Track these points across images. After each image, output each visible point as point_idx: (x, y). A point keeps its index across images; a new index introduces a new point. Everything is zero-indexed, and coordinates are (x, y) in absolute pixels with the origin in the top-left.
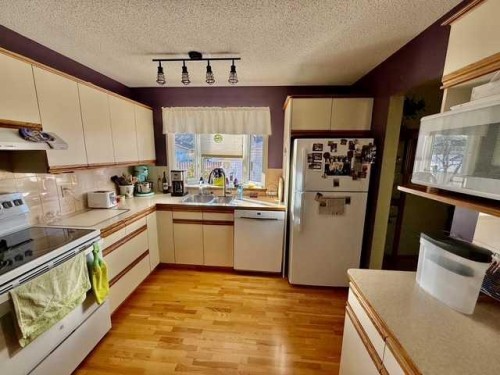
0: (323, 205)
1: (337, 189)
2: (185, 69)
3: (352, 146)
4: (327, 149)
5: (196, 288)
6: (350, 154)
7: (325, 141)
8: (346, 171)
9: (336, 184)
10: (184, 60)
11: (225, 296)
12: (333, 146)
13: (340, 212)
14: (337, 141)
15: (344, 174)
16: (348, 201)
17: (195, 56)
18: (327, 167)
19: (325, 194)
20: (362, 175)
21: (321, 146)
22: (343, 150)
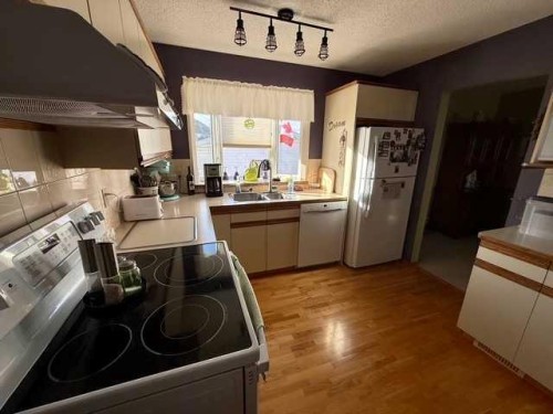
0: (386, 190)
1: (396, 175)
2: (271, 30)
3: (410, 136)
4: (393, 137)
5: (273, 294)
6: (409, 142)
7: (392, 130)
8: (405, 158)
9: (397, 171)
10: (271, 17)
11: (309, 293)
12: (398, 135)
13: (397, 196)
14: (401, 130)
15: (403, 161)
16: (403, 185)
17: (286, 15)
18: (392, 154)
19: (388, 181)
20: (413, 162)
21: (388, 134)
22: (404, 139)
